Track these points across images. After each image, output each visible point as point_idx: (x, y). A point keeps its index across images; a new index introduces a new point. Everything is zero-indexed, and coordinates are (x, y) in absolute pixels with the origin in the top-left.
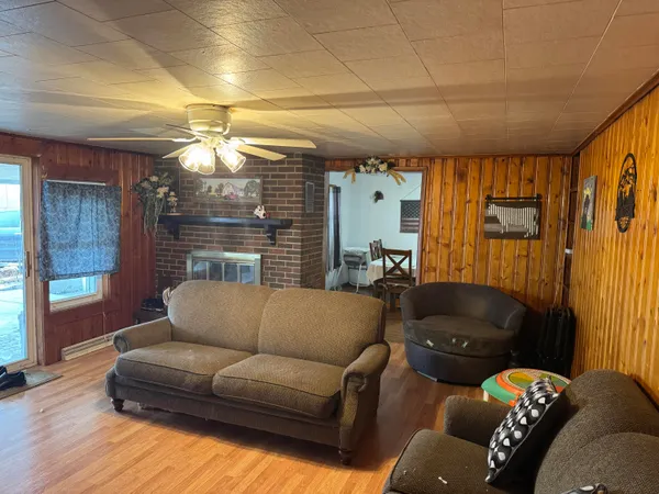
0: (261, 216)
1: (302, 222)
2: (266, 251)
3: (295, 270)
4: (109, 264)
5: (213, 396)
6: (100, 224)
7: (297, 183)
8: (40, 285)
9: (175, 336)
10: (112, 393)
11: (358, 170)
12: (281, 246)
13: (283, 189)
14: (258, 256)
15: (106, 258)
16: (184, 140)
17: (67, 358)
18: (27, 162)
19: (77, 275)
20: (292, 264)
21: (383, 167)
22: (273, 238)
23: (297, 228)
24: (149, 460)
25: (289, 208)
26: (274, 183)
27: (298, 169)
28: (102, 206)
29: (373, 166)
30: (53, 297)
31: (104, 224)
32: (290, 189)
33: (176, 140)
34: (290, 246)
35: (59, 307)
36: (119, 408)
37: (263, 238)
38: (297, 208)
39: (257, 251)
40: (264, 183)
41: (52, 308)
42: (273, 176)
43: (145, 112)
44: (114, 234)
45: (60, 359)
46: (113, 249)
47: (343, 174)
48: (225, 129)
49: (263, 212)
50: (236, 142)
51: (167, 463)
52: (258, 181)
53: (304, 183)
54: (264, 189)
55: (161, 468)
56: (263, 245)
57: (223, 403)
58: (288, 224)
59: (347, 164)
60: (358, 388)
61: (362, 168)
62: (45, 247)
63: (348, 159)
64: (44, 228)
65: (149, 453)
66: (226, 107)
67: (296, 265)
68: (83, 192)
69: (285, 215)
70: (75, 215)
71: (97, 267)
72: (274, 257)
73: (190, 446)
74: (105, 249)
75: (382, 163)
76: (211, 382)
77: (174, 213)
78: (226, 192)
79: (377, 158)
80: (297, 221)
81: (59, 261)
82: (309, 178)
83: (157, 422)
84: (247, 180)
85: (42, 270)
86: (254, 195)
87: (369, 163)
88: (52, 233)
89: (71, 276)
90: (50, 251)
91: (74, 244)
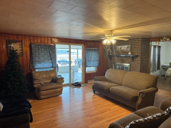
0: (130, 54)
1: (141, 56)
2: (131, 63)
3: (139, 68)
4: (97, 65)
5: (110, 92)
6: (95, 57)
7: (140, 45)
8: (84, 68)
9: (106, 80)
10: (93, 89)
11: (160, 41)
12: (135, 62)
13: (136, 47)
14: (129, 64)
15: (96, 64)
16: (104, 38)
17: (89, 83)
18: (83, 45)
19: (91, 67)
20: (138, 67)
21: (168, 39)
22: (133, 60)
23: (139, 57)
24: (96, 102)
25: (138, 52)
26: (134, 46)
27: (140, 42)
28: (96, 53)
29: (165, 39)
30: (86, 71)
31: (96, 56)
32: (138, 47)
33: (102, 39)
34: (138, 62)
35: (87, 73)
36: (94, 92)
37: (130, 60)
38: (139, 52)
39: (129, 63)
40: (131, 46)
41: (86, 73)
42: (134, 44)
43: (98, 34)
44: (98, 59)
45: (87, 83)
46: (98, 62)
47: (156, 42)
48: (112, 35)
49: (130, 53)
50: (114, 38)
51: (99, 103)
52: (130, 46)
53: (142, 45)
54: (131, 48)
55: (98, 104)
56: (131, 62)
57: (112, 94)
58: (137, 56)
59: (157, 39)
60: (142, 96)
61: (161, 40)
62: (85, 61)
63: (157, 38)
64: (85, 57)
65: (97, 101)
66: (112, 30)
67: (139, 67)
68: (92, 50)
69: (136, 54)
70: (91, 55)
71: (95, 65)
72: (133, 65)
73: (105, 102)
74: (96, 62)
75: (168, 38)
76: (109, 89)
77: (111, 54)
78: (122, 49)
79: (166, 37)
80: (140, 56)
81: (88, 63)
82: (144, 44)
83: (100, 96)
84: (127, 46)
85: (85, 65)
86: (129, 49)
87: (164, 38)
88: (86, 58)
89: (90, 67)
90: (86, 62)
91: (90, 60)
